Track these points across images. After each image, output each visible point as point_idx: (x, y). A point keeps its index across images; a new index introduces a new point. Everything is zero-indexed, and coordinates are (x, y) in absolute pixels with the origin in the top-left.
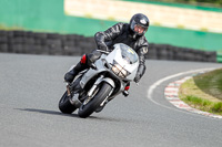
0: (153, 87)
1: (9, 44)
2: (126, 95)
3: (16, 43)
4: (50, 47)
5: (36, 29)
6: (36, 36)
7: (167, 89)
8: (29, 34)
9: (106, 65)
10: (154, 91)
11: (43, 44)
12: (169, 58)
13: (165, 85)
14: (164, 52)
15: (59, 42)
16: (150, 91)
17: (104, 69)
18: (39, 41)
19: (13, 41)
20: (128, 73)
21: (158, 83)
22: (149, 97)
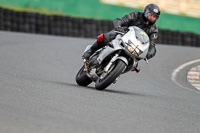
0: (177, 70)
1: (49, 26)
2: (138, 71)
3: (56, 26)
4: (85, 30)
5: (74, 14)
6: (74, 21)
7: (190, 73)
8: (68, 19)
9: (122, 44)
10: (178, 74)
11: (79, 28)
12: (192, 44)
13: (188, 69)
14: (189, 39)
15: (94, 27)
16: (174, 74)
17: (120, 48)
18: (76, 25)
19: (53, 24)
20: (141, 52)
21: (182, 67)
22: (173, 79)
